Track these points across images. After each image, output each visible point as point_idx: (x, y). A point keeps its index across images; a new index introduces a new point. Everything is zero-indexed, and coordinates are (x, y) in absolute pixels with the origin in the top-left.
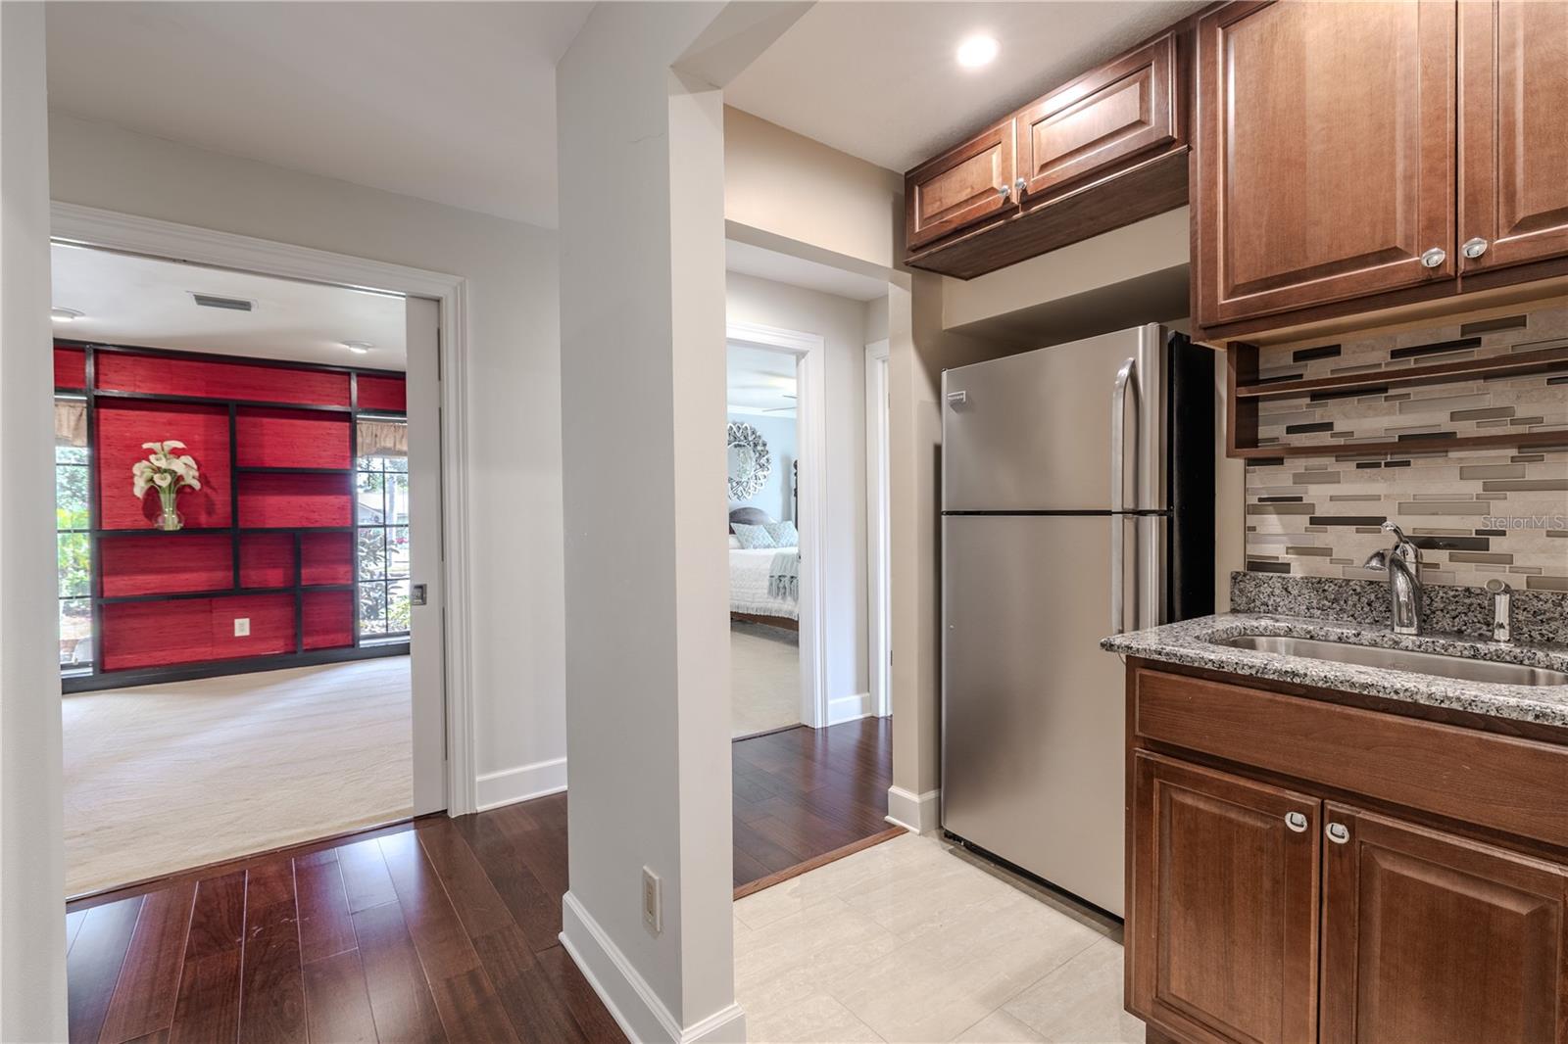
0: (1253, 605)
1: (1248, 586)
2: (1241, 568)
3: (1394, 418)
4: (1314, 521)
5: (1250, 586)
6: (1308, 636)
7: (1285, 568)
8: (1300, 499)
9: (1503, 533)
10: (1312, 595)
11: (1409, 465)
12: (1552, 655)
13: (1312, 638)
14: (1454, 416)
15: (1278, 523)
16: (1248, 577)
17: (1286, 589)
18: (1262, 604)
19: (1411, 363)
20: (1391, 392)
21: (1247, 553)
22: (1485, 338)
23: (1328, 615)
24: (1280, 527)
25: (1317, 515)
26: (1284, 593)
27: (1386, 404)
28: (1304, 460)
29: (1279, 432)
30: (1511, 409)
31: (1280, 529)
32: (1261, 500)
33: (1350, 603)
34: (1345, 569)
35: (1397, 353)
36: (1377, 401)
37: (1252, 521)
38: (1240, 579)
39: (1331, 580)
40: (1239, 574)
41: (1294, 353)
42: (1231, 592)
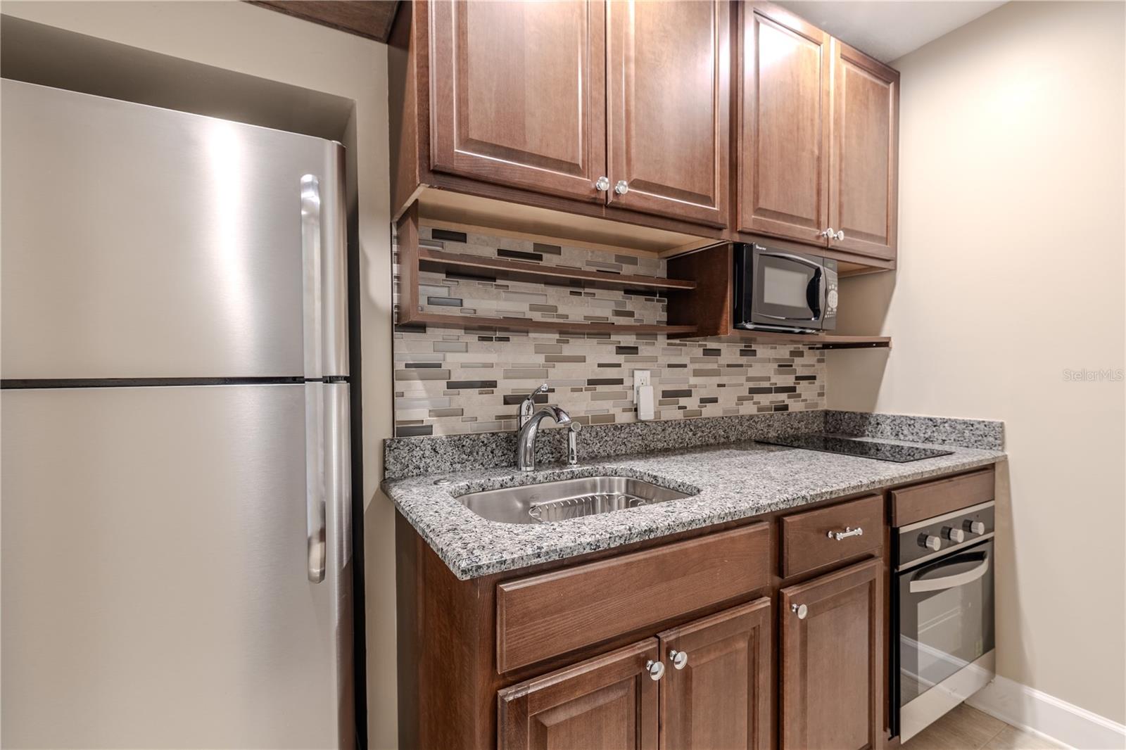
0: (406, 470)
1: (402, 452)
2: (388, 436)
3: (500, 303)
4: (450, 385)
5: (404, 452)
6: (481, 489)
7: (428, 430)
8: (439, 366)
9: (553, 391)
10: (454, 451)
11: (509, 341)
12: (606, 465)
13: (483, 490)
14: (531, 307)
15: (423, 388)
16: (402, 443)
17: (435, 450)
18: (415, 468)
19: (508, 261)
20: (499, 282)
21: (398, 418)
22: (545, 256)
23: (465, 468)
24: (424, 391)
25: (453, 379)
26: (433, 453)
27: (496, 291)
28: (442, 330)
29: (423, 301)
30: (556, 307)
31: (423, 394)
32: (407, 366)
33: (480, 453)
34: (474, 425)
35: (501, 252)
36: (489, 287)
37: (399, 386)
38: (390, 447)
39: (467, 436)
40: (388, 442)
41: (433, 230)
42: (384, 462)
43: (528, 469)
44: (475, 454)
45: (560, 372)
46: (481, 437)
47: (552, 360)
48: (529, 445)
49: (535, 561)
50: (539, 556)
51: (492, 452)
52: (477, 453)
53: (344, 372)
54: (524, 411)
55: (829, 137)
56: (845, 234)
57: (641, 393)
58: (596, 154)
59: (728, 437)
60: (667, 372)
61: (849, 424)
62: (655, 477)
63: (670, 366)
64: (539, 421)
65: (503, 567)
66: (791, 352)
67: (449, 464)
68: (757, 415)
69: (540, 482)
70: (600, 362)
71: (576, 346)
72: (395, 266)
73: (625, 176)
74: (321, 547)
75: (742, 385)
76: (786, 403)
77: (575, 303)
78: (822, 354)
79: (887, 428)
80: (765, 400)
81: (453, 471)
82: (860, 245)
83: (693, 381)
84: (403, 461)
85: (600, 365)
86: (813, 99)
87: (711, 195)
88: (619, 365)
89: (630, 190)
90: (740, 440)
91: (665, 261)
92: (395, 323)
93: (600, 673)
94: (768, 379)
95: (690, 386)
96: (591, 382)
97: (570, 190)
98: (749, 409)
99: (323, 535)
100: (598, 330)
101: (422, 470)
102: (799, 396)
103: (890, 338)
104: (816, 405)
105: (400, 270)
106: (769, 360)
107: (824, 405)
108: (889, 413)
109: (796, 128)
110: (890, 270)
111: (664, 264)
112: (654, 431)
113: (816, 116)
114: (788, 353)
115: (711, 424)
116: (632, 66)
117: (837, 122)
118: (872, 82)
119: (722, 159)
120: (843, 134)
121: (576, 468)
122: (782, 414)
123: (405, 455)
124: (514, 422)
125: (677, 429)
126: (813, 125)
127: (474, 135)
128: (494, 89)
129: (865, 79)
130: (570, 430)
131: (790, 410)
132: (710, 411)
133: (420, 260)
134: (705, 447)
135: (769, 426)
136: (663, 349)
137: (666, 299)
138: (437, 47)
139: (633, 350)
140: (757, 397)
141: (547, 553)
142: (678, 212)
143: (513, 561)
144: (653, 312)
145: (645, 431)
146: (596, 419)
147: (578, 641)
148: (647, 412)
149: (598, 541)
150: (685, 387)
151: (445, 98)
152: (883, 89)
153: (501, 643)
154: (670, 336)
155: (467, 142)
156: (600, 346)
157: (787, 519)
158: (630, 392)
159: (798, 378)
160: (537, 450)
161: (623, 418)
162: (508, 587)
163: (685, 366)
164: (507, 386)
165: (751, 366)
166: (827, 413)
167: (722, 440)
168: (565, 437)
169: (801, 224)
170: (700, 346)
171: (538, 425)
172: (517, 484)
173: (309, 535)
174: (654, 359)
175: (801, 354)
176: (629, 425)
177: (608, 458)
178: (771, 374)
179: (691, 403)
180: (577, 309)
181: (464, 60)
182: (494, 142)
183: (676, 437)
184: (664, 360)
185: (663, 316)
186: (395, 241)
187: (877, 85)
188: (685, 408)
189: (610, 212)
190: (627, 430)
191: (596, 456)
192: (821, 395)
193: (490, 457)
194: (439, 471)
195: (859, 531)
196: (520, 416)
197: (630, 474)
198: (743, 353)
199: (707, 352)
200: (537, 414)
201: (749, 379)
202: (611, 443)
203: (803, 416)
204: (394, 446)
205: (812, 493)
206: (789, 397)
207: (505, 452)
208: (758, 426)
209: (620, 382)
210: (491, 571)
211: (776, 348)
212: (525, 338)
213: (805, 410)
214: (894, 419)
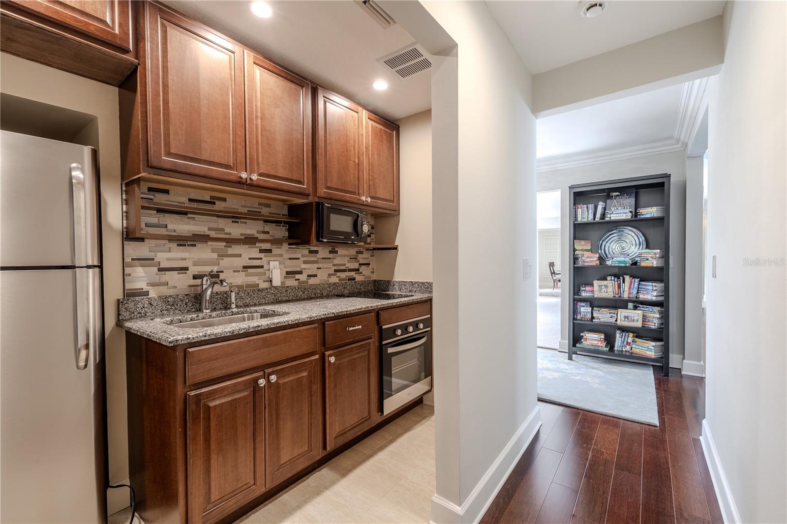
0: (133, 315)
1: (130, 305)
2: (121, 297)
3: (190, 226)
4: (160, 270)
5: (131, 305)
7: (147, 293)
8: (153, 259)
9: (223, 272)
10: (163, 304)
11: (196, 246)
12: (251, 308)
14: (210, 229)
15: (143, 271)
16: (130, 301)
17: (151, 304)
18: (138, 313)
19: (195, 205)
20: (189, 215)
21: (128, 286)
22: (217, 202)
23: (170, 312)
25: (161, 266)
26: (150, 305)
27: (188, 220)
28: (154, 240)
29: (143, 225)
30: (224, 229)
31: (143, 274)
32: (133, 259)
33: (179, 305)
34: (175, 290)
35: (190, 200)
36: (184, 218)
37: (127, 270)
38: (122, 302)
39: (171, 296)
40: (121, 300)
41: (148, 188)
42: (119, 311)
43: (207, 311)
44: (175, 305)
45: (226, 262)
46: (179, 296)
47: (222, 256)
48: (208, 298)
49: (203, 338)
50: (205, 336)
51: (186, 304)
52: (177, 305)
53: (96, 263)
54: (204, 282)
55: (363, 154)
56: (371, 199)
57: (273, 272)
58: (240, 160)
59: (322, 294)
60: (288, 262)
61: (383, 286)
62: (274, 311)
63: (290, 259)
64: (213, 287)
65: (189, 341)
66: (357, 252)
67: (159, 311)
68: (338, 283)
69: (214, 317)
70: (250, 257)
71: (235, 249)
72: (124, 206)
73: (256, 171)
74: (87, 352)
75: (330, 268)
76: (354, 277)
77: (235, 227)
78: (373, 253)
79: (397, 287)
80: (343, 275)
81: (162, 315)
82: (380, 203)
83: (303, 266)
84: (131, 310)
85: (250, 259)
86: (354, 137)
87: (302, 180)
88: (261, 259)
89: (259, 177)
90: (329, 295)
91: (287, 206)
92: (124, 236)
93: (235, 385)
94: (345, 265)
95: (301, 269)
96: (244, 267)
97: (226, 177)
98: (334, 280)
99: (87, 346)
100: (250, 241)
101: (143, 314)
102: (361, 273)
103: (398, 246)
104: (370, 277)
105: (127, 208)
106: (344, 256)
107: (374, 277)
108: (397, 280)
109: (346, 150)
110: (397, 215)
111: (286, 207)
112: (281, 292)
113: (357, 145)
114: (355, 252)
115: (312, 287)
116: (259, 120)
117: (366, 148)
118: (384, 130)
119: (308, 164)
120: (370, 153)
121: (235, 310)
122: (352, 282)
123: (132, 307)
124: (199, 288)
125: (294, 290)
126: (354, 149)
127: (173, 151)
128: (184, 130)
129: (381, 129)
130: (232, 291)
131: (356, 280)
132: (312, 281)
133: (141, 206)
134: (310, 298)
135: (344, 288)
136: (287, 250)
137: (287, 225)
138: (152, 109)
139: (270, 251)
140: (338, 274)
141: (209, 335)
142: (285, 188)
143: (193, 338)
144: (281, 232)
145: (276, 292)
146: (248, 286)
147: (225, 371)
148: (277, 282)
149: (234, 330)
150: (298, 269)
151: (157, 133)
152: (390, 133)
153: (188, 372)
154: (290, 244)
155: (169, 154)
156: (249, 249)
157: (327, 323)
158: (267, 272)
159: (360, 264)
160: (213, 302)
161: (263, 285)
162: (190, 350)
163: (299, 259)
164: (194, 270)
165: (335, 259)
166: (375, 281)
167: (319, 295)
168: (229, 295)
169: (349, 194)
170: (307, 249)
171: (212, 289)
172: (200, 318)
173: (79, 346)
174: (281, 255)
175: (362, 253)
176: (267, 289)
177: (255, 305)
178: (346, 262)
179: (303, 277)
180: (236, 230)
181: (167, 103)
182: (184, 154)
183: (293, 294)
184: (286, 256)
185: (287, 234)
186: (124, 193)
187: (387, 132)
188: (299, 280)
189: (248, 186)
190: (266, 291)
191: (248, 305)
192: (373, 272)
193: (185, 307)
194: (154, 315)
195: (360, 327)
196: (202, 285)
197: (263, 311)
198: (330, 252)
199: (311, 252)
200: (211, 284)
201: (334, 265)
202: (256, 298)
203: (362, 283)
204: (125, 302)
205: (337, 311)
206: (356, 274)
207: (194, 304)
208: (339, 288)
209: (262, 267)
210: (183, 342)
211: (348, 250)
212: (205, 245)
213: (364, 280)
214: (399, 282)
